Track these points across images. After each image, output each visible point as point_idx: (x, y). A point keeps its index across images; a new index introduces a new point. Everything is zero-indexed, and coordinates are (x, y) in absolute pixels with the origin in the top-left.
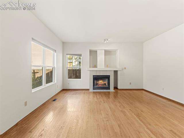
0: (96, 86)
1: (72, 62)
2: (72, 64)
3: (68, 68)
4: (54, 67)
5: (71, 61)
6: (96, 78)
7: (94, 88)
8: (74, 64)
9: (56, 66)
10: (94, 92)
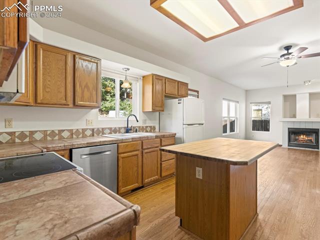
0: (293, 142)
1: (261, 110)
2: (260, 112)
3: (253, 119)
4: (237, 118)
5: (260, 108)
6: (294, 133)
7: (290, 144)
8: (264, 112)
9: (238, 117)
10: (289, 149)
